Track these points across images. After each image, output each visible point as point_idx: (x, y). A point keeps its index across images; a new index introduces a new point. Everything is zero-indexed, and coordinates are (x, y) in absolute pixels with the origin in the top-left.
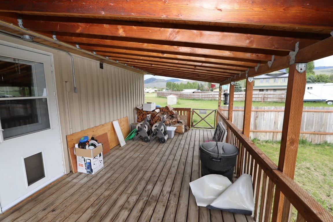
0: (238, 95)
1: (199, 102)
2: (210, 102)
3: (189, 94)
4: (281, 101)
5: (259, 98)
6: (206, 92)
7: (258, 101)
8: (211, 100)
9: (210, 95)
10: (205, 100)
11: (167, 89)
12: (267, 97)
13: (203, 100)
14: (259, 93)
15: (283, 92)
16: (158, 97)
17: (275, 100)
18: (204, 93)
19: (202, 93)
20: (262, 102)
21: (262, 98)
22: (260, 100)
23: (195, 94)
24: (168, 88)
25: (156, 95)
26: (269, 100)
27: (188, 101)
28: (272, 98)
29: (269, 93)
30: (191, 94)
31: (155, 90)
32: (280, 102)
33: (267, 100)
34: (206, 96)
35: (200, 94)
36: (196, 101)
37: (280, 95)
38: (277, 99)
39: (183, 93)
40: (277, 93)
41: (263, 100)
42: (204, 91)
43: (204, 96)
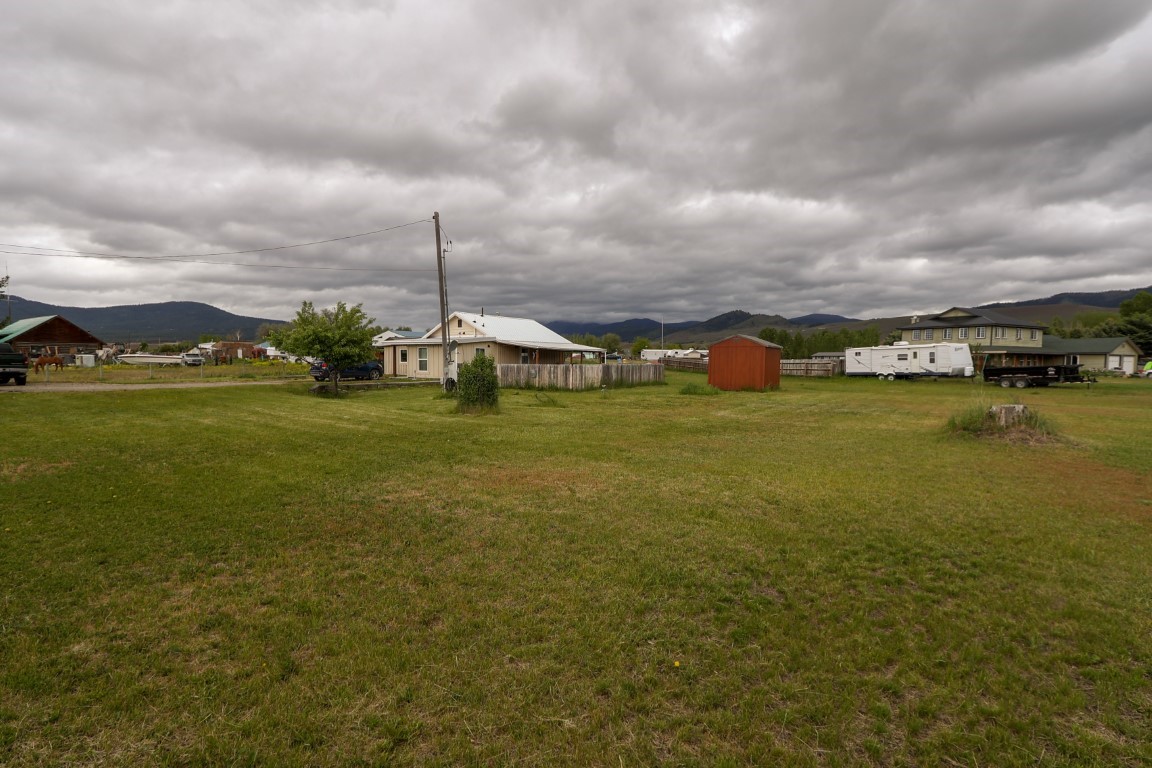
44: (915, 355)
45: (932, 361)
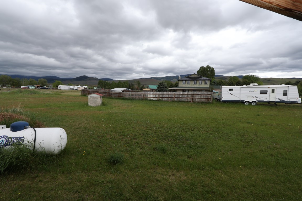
0: (169, 95)
1: (129, 101)
2: (141, 102)
3: (118, 93)
4: (208, 101)
5: (189, 99)
6: (136, 91)
7: (187, 102)
8: (142, 100)
9: (141, 95)
10: (135, 100)
11: (98, 87)
12: (195, 97)
13: (133, 99)
14: (188, 94)
15: (209, 93)
16: (82, 95)
17: (202, 100)
18: (134, 91)
19: (133, 92)
20: (192, 102)
21: (191, 98)
22: (189, 100)
23: (124, 93)
24: (100, 86)
25: (81, 93)
26: (197, 100)
27: (116, 100)
28: (199, 98)
29: (197, 94)
30: (121, 92)
31: (85, 88)
32: (207, 103)
33: (196, 100)
34: (137, 96)
35: (130, 93)
36: (126, 101)
37: (207, 95)
38: (204, 99)
39: (112, 92)
40: (204, 94)
41: (192, 100)
42: (134, 90)
43: (134, 96)
44: (273, 91)
45: (285, 94)
